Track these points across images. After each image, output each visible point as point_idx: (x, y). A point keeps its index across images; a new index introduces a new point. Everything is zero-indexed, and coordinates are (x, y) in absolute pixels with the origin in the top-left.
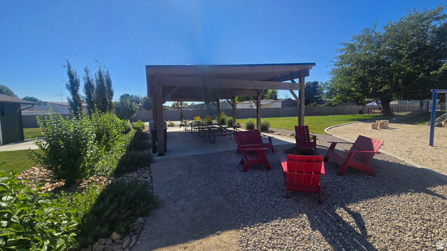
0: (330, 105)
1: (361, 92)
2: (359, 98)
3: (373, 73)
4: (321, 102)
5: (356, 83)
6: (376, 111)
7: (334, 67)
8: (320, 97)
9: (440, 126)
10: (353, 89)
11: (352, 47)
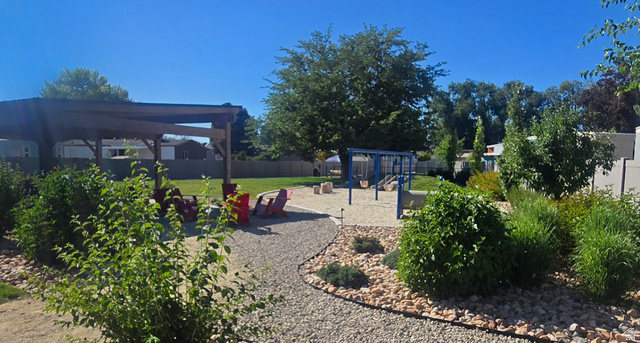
0: (268, 158)
1: (309, 140)
2: (307, 149)
3: (325, 113)
4: (252, 152)
5: (302, 125)
6: (336, 171)
7: (272, 91)
8: (251, 144)
9: (383, 190)
10: (298, 134)
11: (298, 60)
